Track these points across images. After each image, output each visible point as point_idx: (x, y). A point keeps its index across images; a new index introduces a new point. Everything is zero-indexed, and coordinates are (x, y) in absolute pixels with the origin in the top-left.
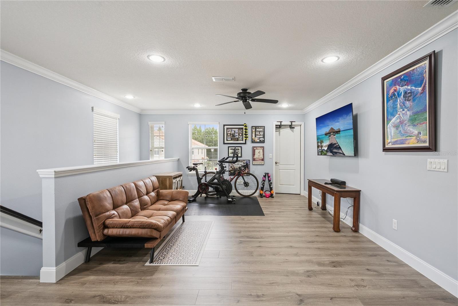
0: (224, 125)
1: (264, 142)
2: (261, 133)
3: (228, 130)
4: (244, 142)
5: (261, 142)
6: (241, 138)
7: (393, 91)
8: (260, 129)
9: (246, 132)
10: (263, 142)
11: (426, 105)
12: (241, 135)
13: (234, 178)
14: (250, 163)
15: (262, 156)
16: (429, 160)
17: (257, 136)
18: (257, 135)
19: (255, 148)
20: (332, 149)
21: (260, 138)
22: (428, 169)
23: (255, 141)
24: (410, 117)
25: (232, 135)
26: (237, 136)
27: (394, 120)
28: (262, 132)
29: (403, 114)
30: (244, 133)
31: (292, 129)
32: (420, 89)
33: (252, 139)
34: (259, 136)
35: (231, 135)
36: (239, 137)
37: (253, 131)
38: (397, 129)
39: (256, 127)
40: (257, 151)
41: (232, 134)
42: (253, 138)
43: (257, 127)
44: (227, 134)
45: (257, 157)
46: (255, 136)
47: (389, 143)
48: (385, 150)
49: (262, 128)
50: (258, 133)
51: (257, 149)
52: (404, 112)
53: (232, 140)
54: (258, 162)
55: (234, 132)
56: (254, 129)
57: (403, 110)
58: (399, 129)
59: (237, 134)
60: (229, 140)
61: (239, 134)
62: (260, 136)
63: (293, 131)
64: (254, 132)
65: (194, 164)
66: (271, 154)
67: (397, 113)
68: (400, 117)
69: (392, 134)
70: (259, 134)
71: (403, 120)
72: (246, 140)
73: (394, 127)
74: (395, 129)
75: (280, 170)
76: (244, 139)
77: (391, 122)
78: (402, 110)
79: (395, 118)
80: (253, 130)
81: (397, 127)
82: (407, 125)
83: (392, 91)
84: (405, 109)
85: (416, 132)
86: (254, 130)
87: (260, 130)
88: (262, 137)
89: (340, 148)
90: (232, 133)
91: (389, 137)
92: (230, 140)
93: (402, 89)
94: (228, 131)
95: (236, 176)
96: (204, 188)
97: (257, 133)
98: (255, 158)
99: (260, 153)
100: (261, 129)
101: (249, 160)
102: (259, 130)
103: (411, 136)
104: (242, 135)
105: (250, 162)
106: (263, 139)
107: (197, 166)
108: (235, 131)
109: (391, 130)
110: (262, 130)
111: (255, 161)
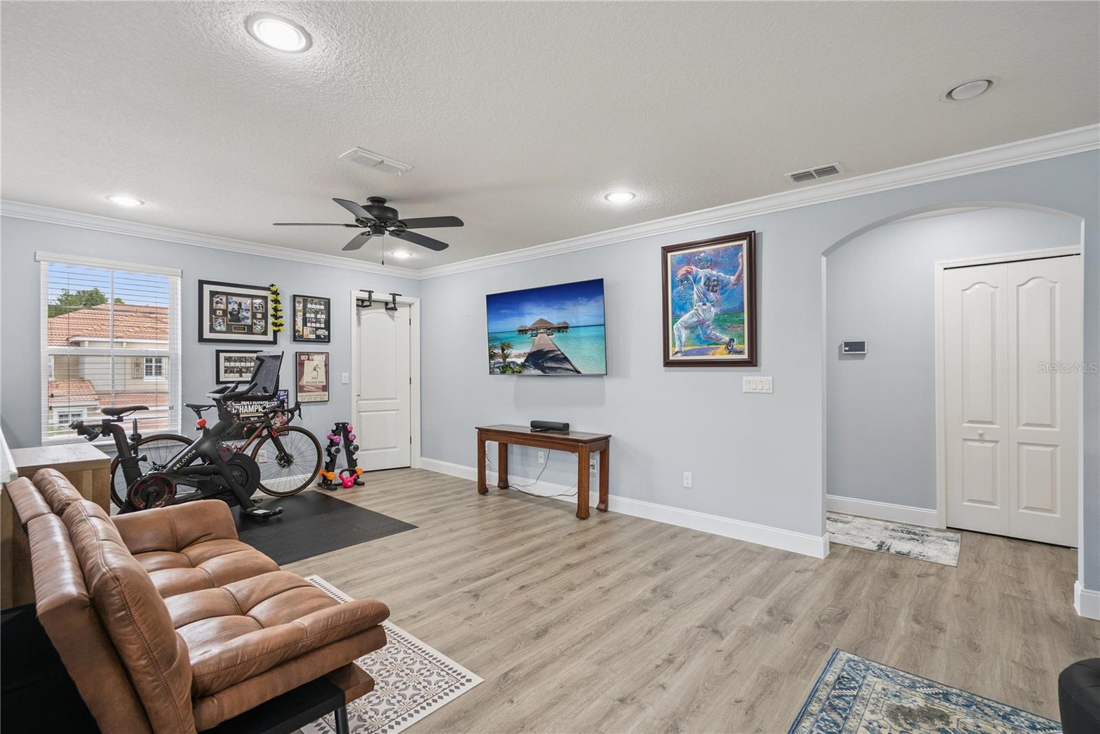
0: (201, 283)
1: (329, 341)
2: (319, 316)
3: (215, 300)
4: (270, 337)
5: (319, 339)
6: (259, 327)
7: (685, 272)
8: (316, 304)
9: (276, 309)
10: (327, 339)
11: (743, 303)
12: (259, 316)
13: (249, 445)
14: (287, 398)
15: (322, 378)
16: (745, 378)
17: (309, 324)
18: (309, 321)
19: (303, 357)
20: (543, 362)
21: (317, 329)
22: (744, 391)
23: (305, 337)
24: (716, 315)
25: (229, 316)
26: (248, 318)
27: (686, 317)
28: (322, 314)
29: (703, 310)
30: (271, 312)
31: (391, 312)
32: (733, 278)
33: (295, 331)
34: (314, 325)
35: (227, 316)
36: (255, 324)
37: (297, 308)
38: (693, 332)
39: (306, 299)
40: (308, 366)
41: (230, 313)
42: (297, 328)
43: (309, 299)
44: (213, 311)
45: (310, 380)
46: (305, 324)
47: (676, 353)
48: (668, 363)
49: (323, 303)
50: (313, 316)
51: (308, 359)
52: (705, 307)
53: (229, 331)
54: (312, 394)
55: (236, 307)
56: (301, 305)
57: (704, 304)
58: (696, 333)
59: (249, 315)
60: (218, 328)
61: (254, 316)
62: (318, 325)
63: (392, 317)
64: (300, 311)
65: (106, 412)
66: (347, 374)
67: (693, 308)
68: (698, 314)
69: (683, 339)
70: (316, 318)
71: (703, 319)
72: (275, 332)
73: (686, 328)
74: (688, 332)
75: (361, 413)
76: (271, 329)
77: (680, 320)
78: (701, 304)
79: (688, 314)
80: (297, 305)
81: (691, 328)
82: (711, 327)
83: (682, 272)
84: (708, 304)
85: (727, 339)
86: (299, 307)
87: (318, 307)
88: (323, 326)
89: (566, 359)
90: (230, 308)
91: (677, 343)
92: (224, 329)
93: (702, 273)
94: (217, 303)
95: (253, 440)
96: (155, 491)
97: (308, 315)
98: (305, 383)
99: (317, 369)
100: (321, 304)
101: (285, 391)
102: (314, 306)
103: (718, 344)
104: (265, 317)
105: (287, 395)
106: (326, 333)
107: (120, 419)
108: (240, 305)
109: (679, 331)
110: (322, 307)
111: (304, 392)
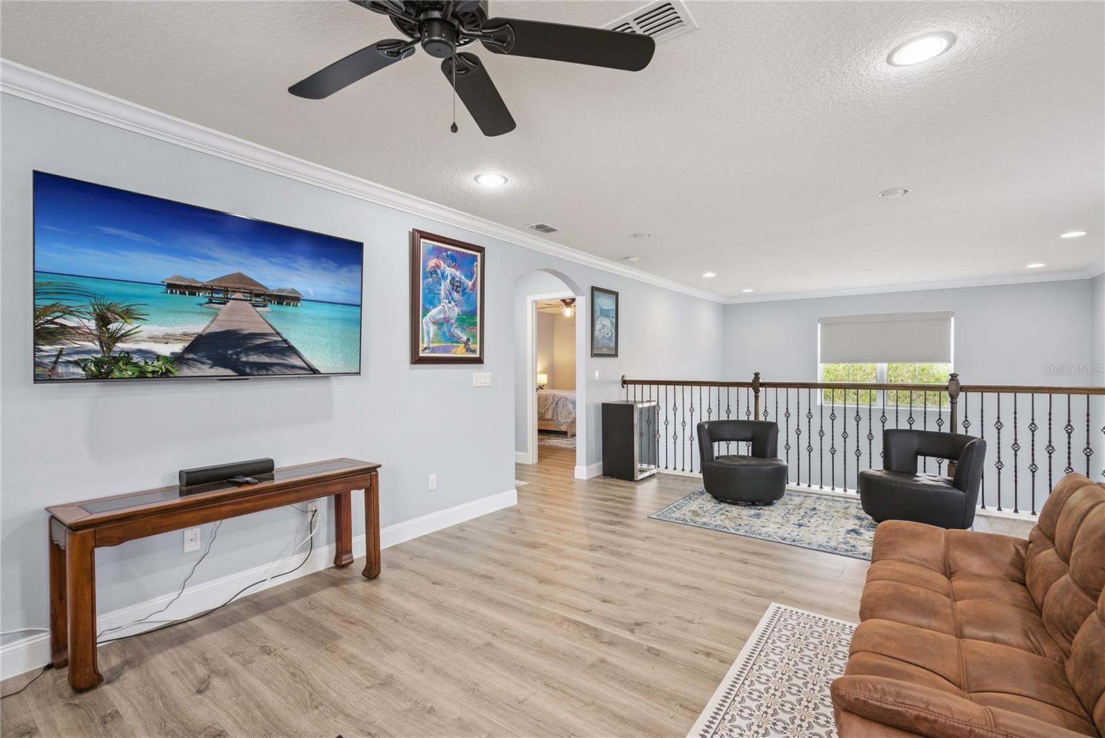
7: (434, 265)
11: (476, 307)
16: (474, 374)
20: (238, 354)
24: (458, 315)
27: (434, 312)
29: (449, 308)
32: (470, 283)
38: (439, 329)
47: (425, 349)
48: (417, 360)
52: (450, 305)
57: (450, 302)
58: (443, 330)
67: (440, 303)
68: (444, 312)
69: (431, 336)
71: (448, 317)
73: (434, 323)
74: (435, 327)
77: (428, 315)
78: (447, 301)
79: (436, 310)
81: (439, 324)
82: (454, 326)
83: (432, 263)
84: (452, 302)
85: (465, 338)
89: (291, 350)
91: (426, 338)
93: (450, 271)
103: (459, 343)
109: (428, 328)
